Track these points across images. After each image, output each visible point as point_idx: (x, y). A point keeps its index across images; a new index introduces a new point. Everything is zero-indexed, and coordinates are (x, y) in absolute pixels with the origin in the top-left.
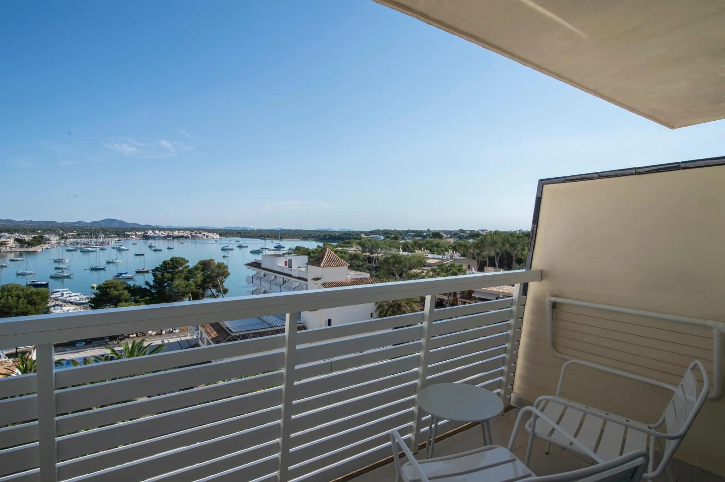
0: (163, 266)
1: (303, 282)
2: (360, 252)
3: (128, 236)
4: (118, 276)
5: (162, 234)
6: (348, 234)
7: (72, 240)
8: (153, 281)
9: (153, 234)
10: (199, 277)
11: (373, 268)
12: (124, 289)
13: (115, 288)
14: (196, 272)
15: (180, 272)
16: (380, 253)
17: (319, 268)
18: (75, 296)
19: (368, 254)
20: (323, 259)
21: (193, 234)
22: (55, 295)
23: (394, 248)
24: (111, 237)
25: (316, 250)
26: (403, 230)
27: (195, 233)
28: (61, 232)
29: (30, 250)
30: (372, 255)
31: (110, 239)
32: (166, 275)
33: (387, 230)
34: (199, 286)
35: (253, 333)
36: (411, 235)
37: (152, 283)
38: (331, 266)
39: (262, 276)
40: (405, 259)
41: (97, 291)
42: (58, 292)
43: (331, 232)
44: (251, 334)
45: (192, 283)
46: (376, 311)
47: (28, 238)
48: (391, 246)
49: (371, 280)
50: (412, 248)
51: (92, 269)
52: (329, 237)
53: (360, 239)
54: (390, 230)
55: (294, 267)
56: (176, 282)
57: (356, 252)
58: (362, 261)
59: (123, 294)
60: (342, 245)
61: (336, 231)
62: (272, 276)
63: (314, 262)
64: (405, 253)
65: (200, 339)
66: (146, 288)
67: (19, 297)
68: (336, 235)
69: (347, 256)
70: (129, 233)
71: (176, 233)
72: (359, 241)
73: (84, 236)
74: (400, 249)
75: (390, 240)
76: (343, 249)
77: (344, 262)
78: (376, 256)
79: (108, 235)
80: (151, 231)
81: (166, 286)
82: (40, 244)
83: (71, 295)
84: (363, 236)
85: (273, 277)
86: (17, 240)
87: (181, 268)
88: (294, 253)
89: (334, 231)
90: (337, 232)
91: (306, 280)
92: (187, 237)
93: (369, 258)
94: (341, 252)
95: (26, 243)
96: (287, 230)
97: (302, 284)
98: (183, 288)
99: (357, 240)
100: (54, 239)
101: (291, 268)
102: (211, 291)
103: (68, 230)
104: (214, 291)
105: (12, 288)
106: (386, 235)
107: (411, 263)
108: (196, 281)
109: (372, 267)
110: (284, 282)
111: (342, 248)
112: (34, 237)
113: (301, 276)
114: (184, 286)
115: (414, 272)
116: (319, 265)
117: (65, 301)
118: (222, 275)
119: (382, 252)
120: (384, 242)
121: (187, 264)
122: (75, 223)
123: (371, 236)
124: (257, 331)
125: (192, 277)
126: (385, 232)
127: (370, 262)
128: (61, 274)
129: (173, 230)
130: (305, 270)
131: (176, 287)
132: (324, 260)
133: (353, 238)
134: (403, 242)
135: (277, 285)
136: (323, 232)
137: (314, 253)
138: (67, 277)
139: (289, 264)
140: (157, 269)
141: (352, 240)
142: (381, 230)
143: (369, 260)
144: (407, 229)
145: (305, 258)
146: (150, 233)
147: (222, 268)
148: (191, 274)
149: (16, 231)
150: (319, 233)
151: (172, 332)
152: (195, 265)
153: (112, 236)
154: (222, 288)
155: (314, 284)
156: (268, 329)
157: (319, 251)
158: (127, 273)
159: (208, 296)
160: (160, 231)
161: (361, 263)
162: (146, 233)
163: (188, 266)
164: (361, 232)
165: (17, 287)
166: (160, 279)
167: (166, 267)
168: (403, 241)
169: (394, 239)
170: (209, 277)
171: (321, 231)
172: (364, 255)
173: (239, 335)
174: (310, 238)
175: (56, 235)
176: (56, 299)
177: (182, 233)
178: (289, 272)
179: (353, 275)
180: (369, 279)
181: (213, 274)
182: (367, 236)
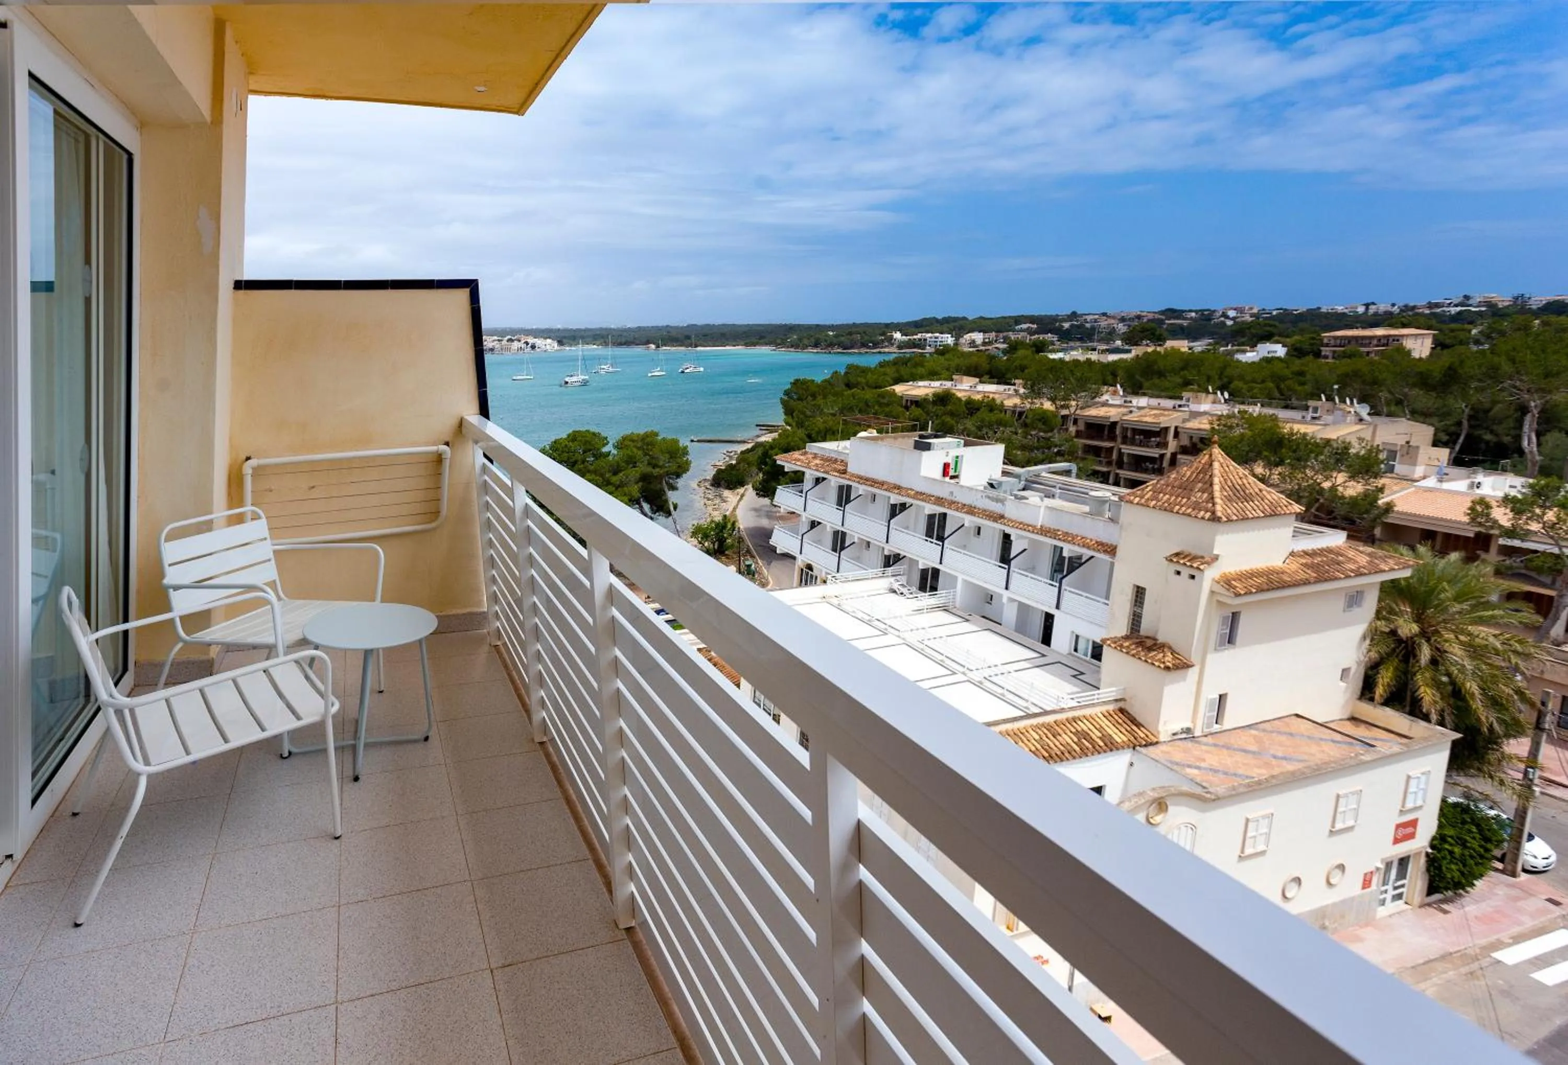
20: (1209, 490)
21: (504, 342)
27: (507, 341)
46: (1360, 663)
116: (1203, 514)
118: (674, 472)
121: (606, 449)
132: (1217, 495)
155: (1179, 573)
170: (645, 477)
180: (1351, 554)
181: (657, 470)
182: (907, 335)
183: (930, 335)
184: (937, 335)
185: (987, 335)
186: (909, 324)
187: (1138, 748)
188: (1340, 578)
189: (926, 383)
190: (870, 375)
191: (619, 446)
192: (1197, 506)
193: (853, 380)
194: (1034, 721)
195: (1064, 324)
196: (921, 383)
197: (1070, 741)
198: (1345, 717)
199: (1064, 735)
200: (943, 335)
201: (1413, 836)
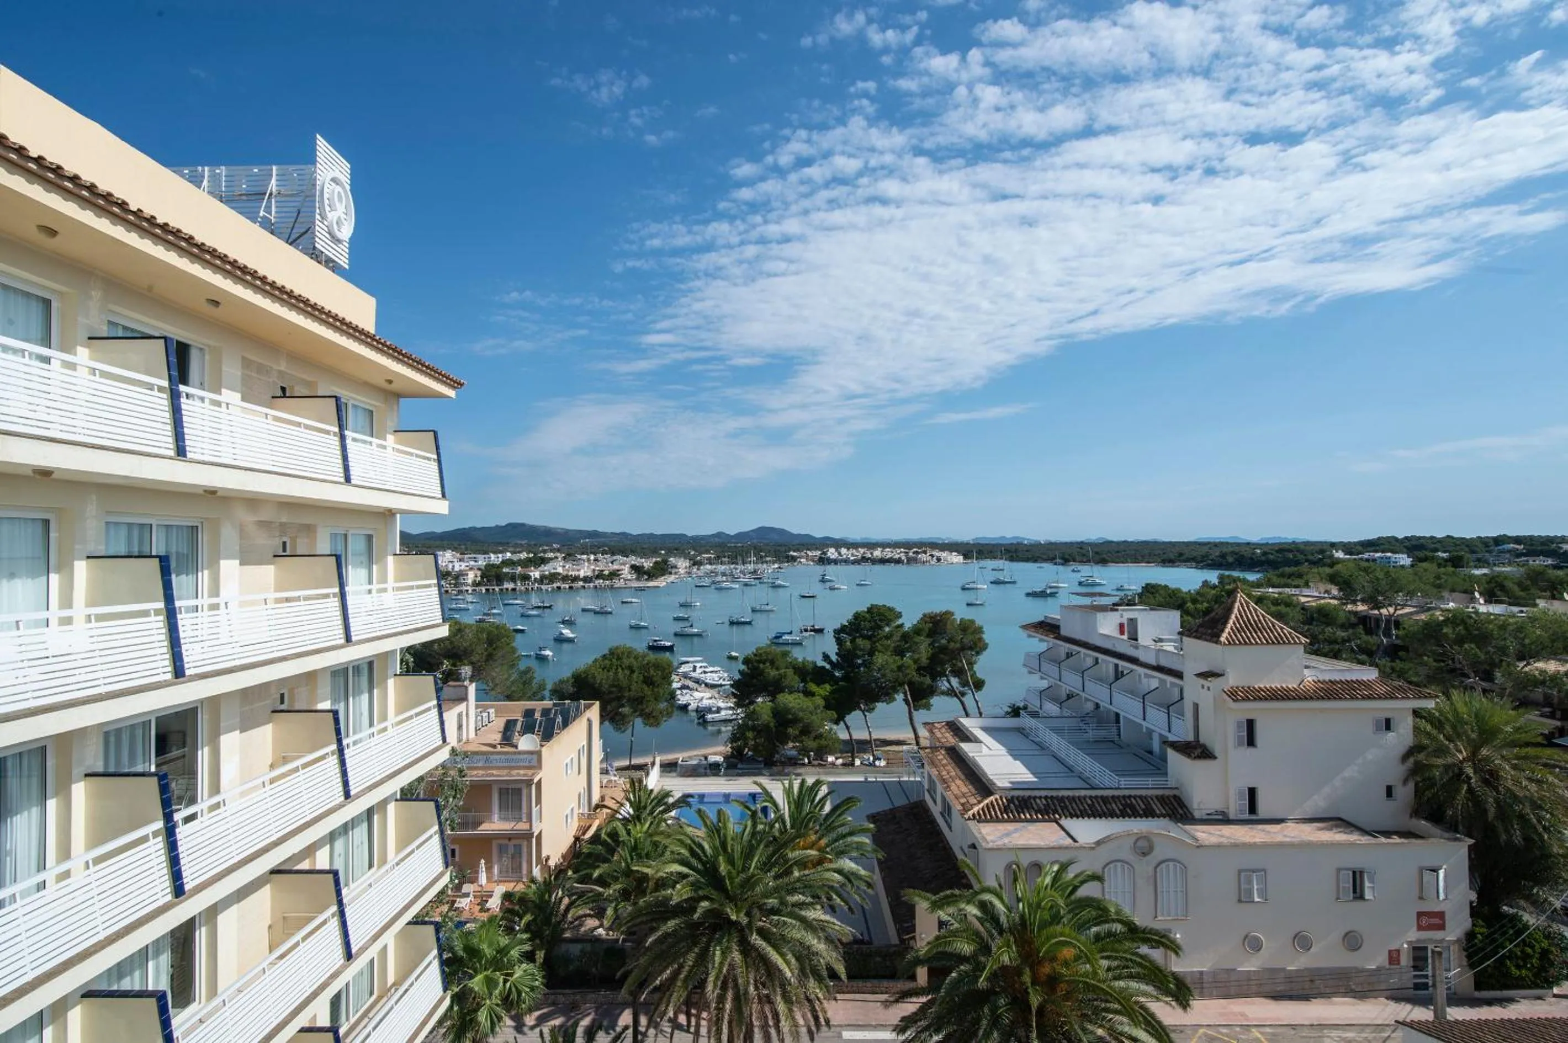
0: (854, 624)
1: (1169, 679)
2: (1335, 602)
3: (794, 559)
4: (776, 637)
5: (853, 555)
6: (1290, 551)
7: (708, 567)
8: (837, 654)
9: (836, 554)
10: (924, 650)
11: (1382, 648)
12: (787, 668)
13: (772, 663)
14: (917, 639)
15: (888, 637)
16: (1404, 606)
17: (1214, 645)
18: (712, 672)
19: (1361, 607)
20: (1226, 622)
21: (911, 554)
22: (684, 669)
23: (1453, 591)
24: (767, 562)
25: (1198, 593)
26: (1479, 537)
27: (914, 553)
28: (692, 553)
29: (651, 584)
30: (1376, 612)
31: (765, 566)
32: (859, 641)
33: (1420, 538)
34: (924, 668)
35: (1046, 797)
36: (1509, 551)
37: (834, 658)
38: (1251, 644)
39: (1063, 656)
40: (1503, 627)
41: (743, 667)
42: (688, 662)
43: (1238, 544)
44: (1040, 798)
45: (910, 662)
46: (1405, 782)
47: (647, 564)
48: (1439, 587)
49: (1382, 689)
50: (1522, 593)
51: (732, 623)
52: (1236, 560)
53: (1331, 565)
54: (1432, 538)
55: (1145, 638)
56: (879, 659)
57: (1322, 601)
58: (1343, 627)
59: (785, 676)
60: (1275, 580)
61: (1254, 544)
62: (1088, 657)
63: (1201, 629)
64: (1496, 609)
65: (928, 791)
66: (823, 667)
67: (632, 672)
68: (1254, 554)
69: (1295, 614)
70: (795, 554)
71: (878, 553)
72: (1328, 570)
73: (726, 559)
74: (1477, 595)
75: (1434, 566)
76: (1280, 593)
77: (1290, 633)
78: (1390, 616)
79: (761, 557)
80: (832, 550)
81: (860, 666)
82: (663, 575)
83: (707, 670)
84: (1340, 555)
85: (1089, 662)
86: (634, 568)
87: (887, 629)
88: (1141, 603)
89: (1248, 544)
90: (1257, 545)
91: (1179, 675)
92: (899, 561)
93: (1363, 620)
94: (1276, 602)
95: (645, 573)
96: (1118, 543)
97: (1168, 686)
98: (892, 671)
99: (1324, 565)
100: (682, 564)
101: (1136, 640)
102: (949, 682)
103: (703, 549)
104: (955, 682)
105: (623, 653)
106: (1421, 554)
107: (1527, 641)
108: (918, 659)
109: (1379, 646)
110: (1119, 675)
111: (1276, 590)
112: (656, 563)
113: (1164, 662)
114: (894, 667)
115: (1543, 672)
116: (1215, 639)
117: (697, 681)
118: (971, 648)
119: (1409, 603)
120: (1416, 574)
121: (900, 622)
122: (713, 536)
123: (1366, 556)
124: (1054, 793)
125: (908, 650)
126: (1414, 543)
127: (1369, 632)
128: (689, 630)
129: (872, 546)
130: (1176, 648)
131: (879, 670)
132: (1229, 626)
133: (1307, 560)
134: (1485, 575)
135: (1101, 680)
136: (1216, 545)
137: (1194, 601)
138: (699, 635)
139: (1130, 630)
140: (842, 629)
141: (1305, 568)
142: (1400, 536)
143: (1365, 625)
144: (1494, 534)
145: (1173, 618)
146: (832, 553)
147: (970, 631)
148: (906, 642)
149: (633, 552)
150: (1206, 549)
151: (872, 765)
152: (915, 622)
153: (768, 559)
154: (972, 676)
155: (1203, 687)
156: (1083, 793)
157: (1209, 597)
158: (791, 633)
159: (943, 693)
160: (848, 549)
161: (1341, 634)
162: (825, 553)
163: (902, 626)
164: (1333, 545)
165: (630, 652)
166: (849, 651)
167: (859, 624)
168: (1485, 571)
169: (1449, 563)
170: (943, 649)
171: (1209, 543)
172: (1349, 612)
173: (1012, 797)
174: (1180, 561)
175: (685, 558)
176: (685, 676)
177: (888, 553)
178: (1131, 652)
179: (1322, 671)
180: (1377, 686)
181: (953, 644)
182: (1351, 554)
183: (1380, 555)
184: (1389, 554)
186: (1360, 543)
188: (1347, 700)
192: (1214, 636)
200: (1397, 556)
201: (1442, 927)
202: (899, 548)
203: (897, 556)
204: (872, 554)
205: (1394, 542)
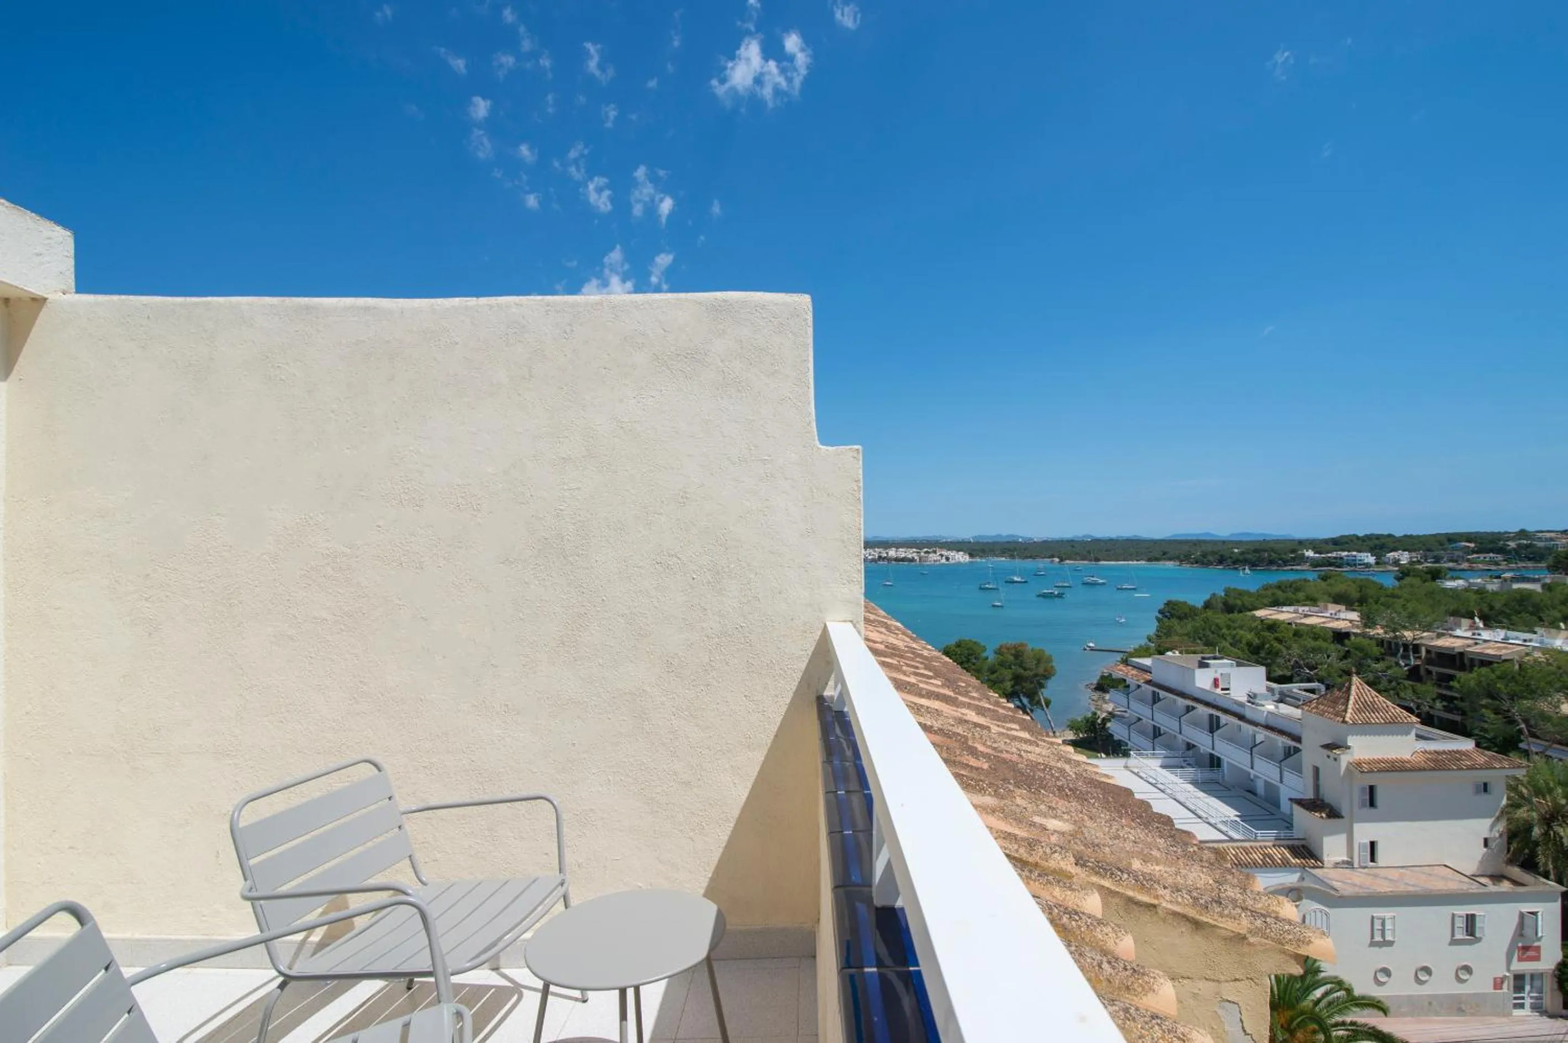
1: (1282, 739)
6: (1267, 548)
20: (1346, 703)
21: (922, 554)
27: (925, 553)
33: (1378, 535)
38: (1372, 723)
46: (1500, 836)
49: (1481, 759)
52: (1216, 559)
62: (1179, 703)
63: (1321, 707)
71: (893, 552)
74: (1476, 619)
77: (1402, 713)
84: (1310, 553)
85: (1184, 708)
91: (1294, 737)
102: (1020, 700)
104: (1026, 701)
110: (1218, 724)
113: (1274, 724)
116: (1339, 718)
129: (887, 545)
132: (1350, 706)
147: (1043, 661)
155: (1329, 757)
177: (902, 552)
180: (1475, 755)
181: (1028, 672)
182: (1320, 553)
183: (1346, 553)
184: (1354, 553)
185: (1414, 554)
186: (1326, 541)
187: (1307, 868)
188: (1453, 769)
189: (1291, 609)
190: (1246, 598)
191: (999, 652)
192: (1337, 715)
193: (1231, 601)
194: (1235, 844)
195: (1509, 543)
196: (1285, 609)
197: (1257, 858)
198: (1489, 873)
199: (1254, 855)
200: (1362, 554)
201: (1537, 958)
202: (911, 548)
203: (910, 556)
204: (887, 553)
205: (1355, 541)
